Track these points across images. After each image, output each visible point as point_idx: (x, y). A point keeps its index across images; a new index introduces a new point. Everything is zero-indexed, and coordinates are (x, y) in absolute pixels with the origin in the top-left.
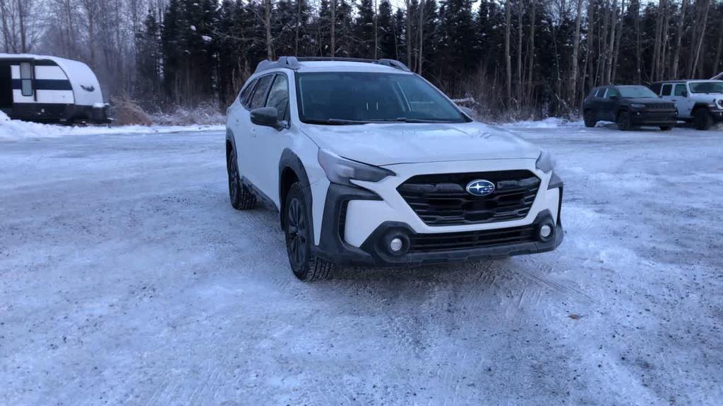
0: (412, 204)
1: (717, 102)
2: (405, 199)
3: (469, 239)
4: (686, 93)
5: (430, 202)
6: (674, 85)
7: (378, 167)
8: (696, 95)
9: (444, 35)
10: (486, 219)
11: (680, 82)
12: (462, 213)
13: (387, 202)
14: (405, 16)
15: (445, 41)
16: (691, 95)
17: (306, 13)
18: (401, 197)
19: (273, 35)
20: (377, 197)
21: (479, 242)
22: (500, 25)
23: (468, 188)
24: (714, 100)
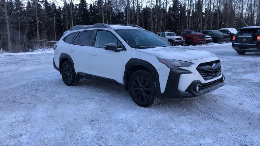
0: (201, 73)
1: (174, 39)
2: (199, 72)
3: (211, 84)
4: (165, 36)
5: (205, 72)
6: (161, 34)
7: (187, 62)
8: (168, 36)
9: (79, 17)
10: (215, 77)
11: (163, 33)
12: (211, 75)
13: (193, 74)
14: (62, 9)
15: (80, 19)
16: (167, 37)
17: (21, 6)
18: (198, 71)
19: (8, 16)
20: (190, 72)
21: (213, 84)
22: (99, 14)
23: (213, 67)
24: (174, 38)
